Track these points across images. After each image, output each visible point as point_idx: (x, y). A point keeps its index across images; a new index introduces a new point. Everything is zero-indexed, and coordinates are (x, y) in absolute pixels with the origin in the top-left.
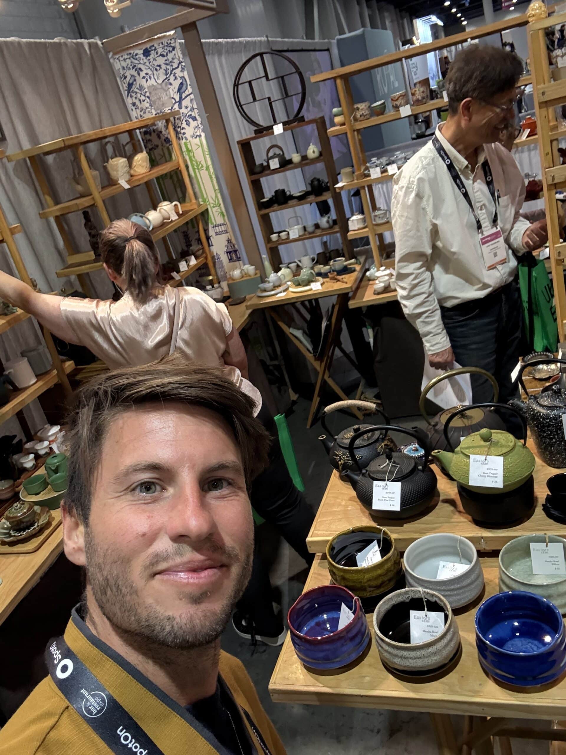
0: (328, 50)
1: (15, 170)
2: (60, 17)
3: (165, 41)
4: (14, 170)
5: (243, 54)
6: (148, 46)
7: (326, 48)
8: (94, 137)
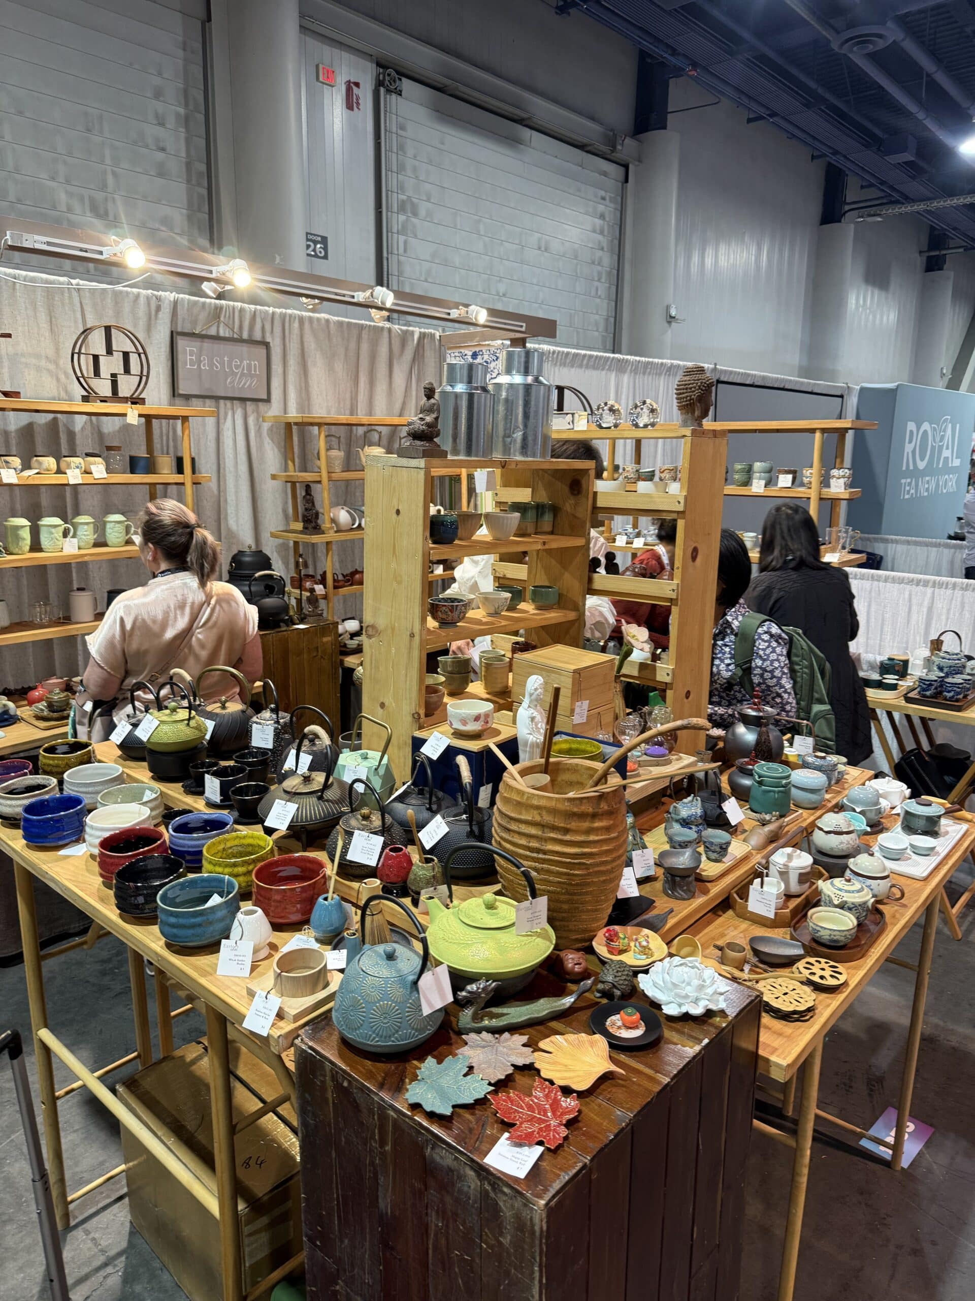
0: (842, 396)
1: (271, 430)
2: (599, 280)
3: (492, 349)
4: (268, 430)
5: (662, 377)
6: (477, 349)
7: (839, 394)
8: (344, 422)
